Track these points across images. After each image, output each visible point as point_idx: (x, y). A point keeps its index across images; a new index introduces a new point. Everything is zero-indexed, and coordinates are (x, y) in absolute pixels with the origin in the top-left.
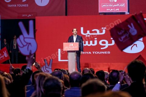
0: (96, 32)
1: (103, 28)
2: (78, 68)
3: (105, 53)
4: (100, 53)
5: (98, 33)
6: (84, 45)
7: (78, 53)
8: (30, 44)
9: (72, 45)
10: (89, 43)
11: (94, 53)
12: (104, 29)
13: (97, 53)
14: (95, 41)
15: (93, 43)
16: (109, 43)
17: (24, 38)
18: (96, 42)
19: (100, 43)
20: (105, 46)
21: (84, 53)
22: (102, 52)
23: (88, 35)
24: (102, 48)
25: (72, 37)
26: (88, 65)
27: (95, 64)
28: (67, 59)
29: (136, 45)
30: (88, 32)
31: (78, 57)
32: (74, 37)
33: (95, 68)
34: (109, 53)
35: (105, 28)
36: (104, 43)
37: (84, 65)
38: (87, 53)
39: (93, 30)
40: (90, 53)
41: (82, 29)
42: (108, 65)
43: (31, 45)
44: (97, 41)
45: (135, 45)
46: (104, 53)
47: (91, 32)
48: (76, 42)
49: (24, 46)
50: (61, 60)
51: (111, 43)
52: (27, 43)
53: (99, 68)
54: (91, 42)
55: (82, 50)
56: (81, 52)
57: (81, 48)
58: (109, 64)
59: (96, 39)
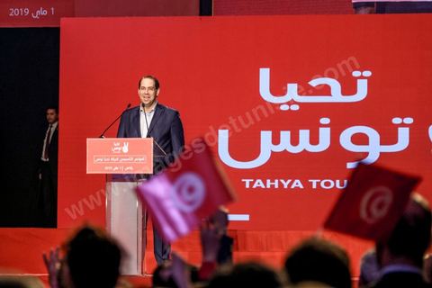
0: (326, 90)
1: (356, 74)
4: (342, 184)
5: (337, 95)
10: (295, 141)
11: (314, 186)
12: (362, 77)
13: (327, 184)
14: (321, 130)
15: (314, 140)
16: (382, 143)
18: (325, 134)
20: (365, 155)
21: (272, 186)
23: (292, 102)
30: (292, 89)
35: (367, 74)
38: (286, 185)
39: (314, 83)
40: (298, 184)
41: (265, 74)
44: (328, 129)
51: (394, 140)
54: (304, 135)
59: (325, 121)
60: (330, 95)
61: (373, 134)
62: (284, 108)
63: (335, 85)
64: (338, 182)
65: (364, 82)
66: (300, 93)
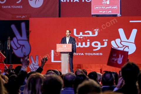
0: (89, 34)
1: (95, 30)
2: (71, 69)
3: (98, 54)
4: (92, 54)
5: (91, 35)
6: (77, 46)
7: (71, 54)
8: (23, 46)
9: (65, 46)
10: (82, 45)
11: (86, 55)
13: (89, 54)
15: (86, 44)
16: (101, 45)
17: (18, 40)
18: (88, 43)
19: (93, 44)
20: (97, 48)
21: (77, 55)
22: (94, 54)
23: (81, 36)
24: (94, 50)
25: (65, 38)
26: (81, 66)
27: (87, 65)
28: (60, 60)
29: (128, 47)
30: (81, 33)
31: (71, 58)
32: (67, 38)
33: (88, 69)
34: (101, 54)
35: (98, 30)
36: (96, 44)
37: (76, 67)
38: (80, 54)
39: (86, 32)
40: (82, 54)
41: (75, 30)
43: (25, 47)
44: (89, 42)
45: (127, 46)
46: (96, 55)
48: (68, 43)
49: (18, 48)
50: (54, 60)
51: (104, 44)
52: (21, 45)
53: (91, 69)
54: (84, 43)
55: (74, 51)
56: (74, 53)
57: (74, 50)
58: (101, 65)
59: (88, 40)
61: (99, 43)
62: (79, 37)
63: (90, 32)
65: (97, 32)
66: (83, 34)
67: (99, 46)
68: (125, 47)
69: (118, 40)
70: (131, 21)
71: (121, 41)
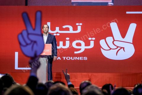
0: (68, 29)
1: (77, 24)
3: (81, 58)
4: (73, 58)
5: (71, 31)
11: (64, 59)
12: (79, 25)
13: (68, 58)
14: (66, 41)
16: (85, 46)
18: (68, 43)
20: (80, 49)
22: (76, 58)
23: (57, 33)
24: (76, 53)
26: (61, 75)
29: (124, 48)
30: (57, 29)
34: (86, 58)
35: (81, 24)
36: (79, 44)
39: (64, 27)
40: (59, 58)
42: (89, 75)
44: (69, 41)
45: (122, 48)
46: (78, 59)
47: (61, 29)
50: (19, 67)
51: (89, 45)
54: (61, 43)
59: (68, 39)
60: (69, 31)
61: (83, 43)
62: (55, 35)
63: (71, 28)
64: (72, 58)
65: (80, 27)
66: (60, 30)
67: (83, 48)
68: (119, 48)
69: (109, 39)
70: (127, 13)
71: (114, 40)
